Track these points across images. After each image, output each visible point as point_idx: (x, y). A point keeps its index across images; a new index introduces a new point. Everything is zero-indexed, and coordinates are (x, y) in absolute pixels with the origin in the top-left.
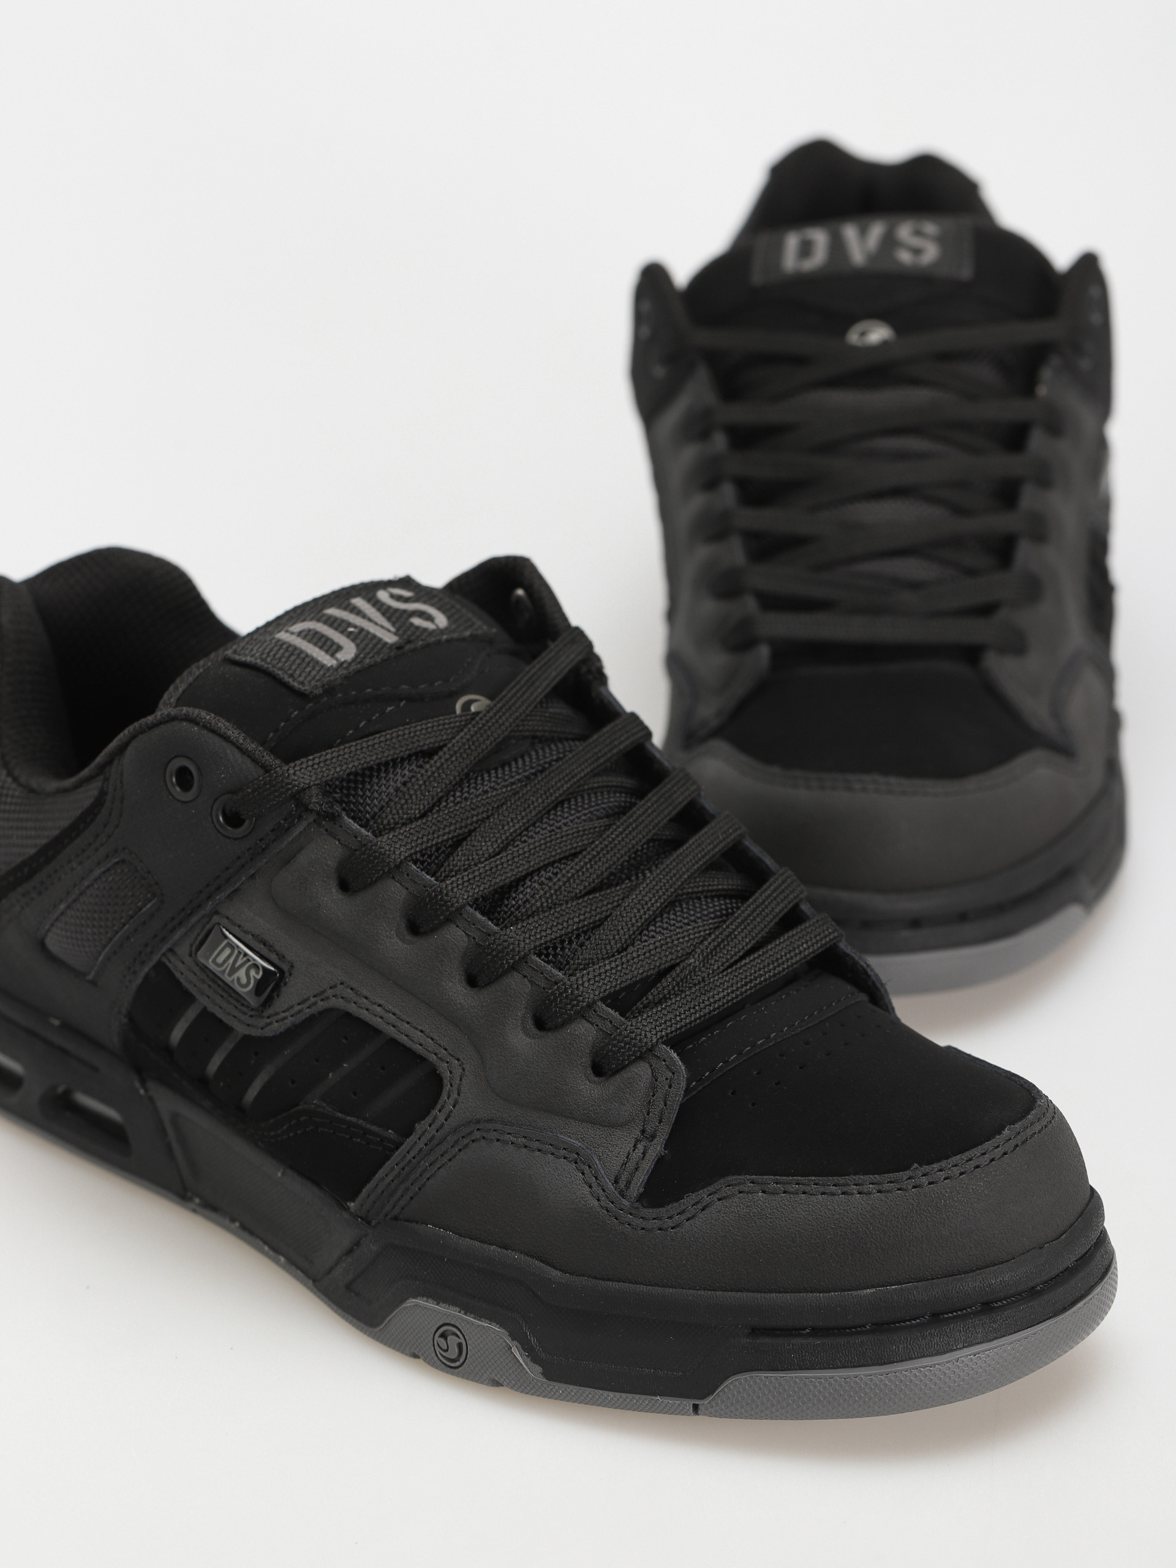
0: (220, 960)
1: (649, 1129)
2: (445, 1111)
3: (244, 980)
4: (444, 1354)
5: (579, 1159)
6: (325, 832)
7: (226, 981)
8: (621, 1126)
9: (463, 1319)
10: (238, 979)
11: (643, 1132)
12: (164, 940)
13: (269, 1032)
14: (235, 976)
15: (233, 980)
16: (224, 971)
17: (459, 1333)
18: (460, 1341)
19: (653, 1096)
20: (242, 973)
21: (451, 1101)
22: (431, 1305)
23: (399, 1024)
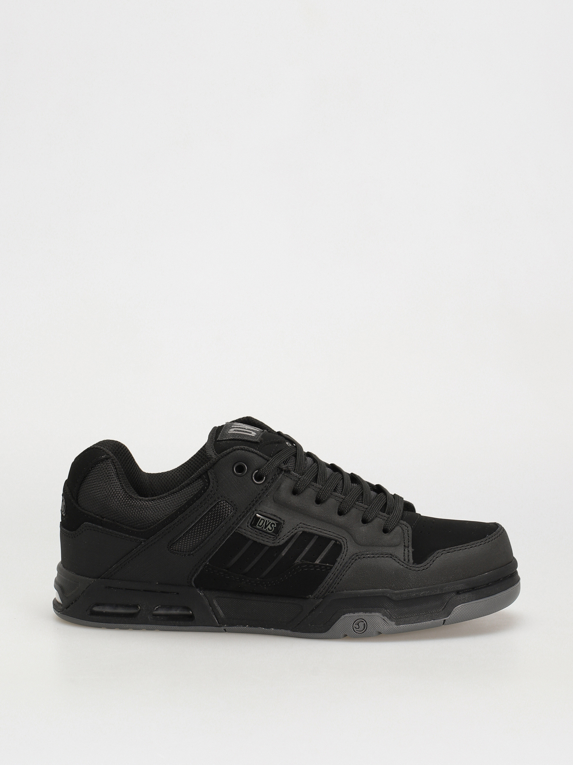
0: (260, 524)
1: (406, 545)
2: (345, 553)
3: (270, 529)
4: (357, 630)
5: (391, 556)
6: (286, 477)
7: (264, 531)
8: (398, 545)
9: (365, 615)
10: (268, 528)
11: (404, 546)
12: (237, 524)
13: (281, 543)
14: (267, 528)
15: (267, 529)
16: (263, 528)
17: (363, 621)
18: (364, 623)
19: (404, 535)
20: (269, 527)
21: (346, 550)
22: (352, 614)
23: (322, 531)
